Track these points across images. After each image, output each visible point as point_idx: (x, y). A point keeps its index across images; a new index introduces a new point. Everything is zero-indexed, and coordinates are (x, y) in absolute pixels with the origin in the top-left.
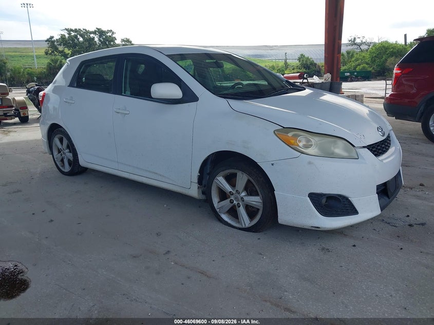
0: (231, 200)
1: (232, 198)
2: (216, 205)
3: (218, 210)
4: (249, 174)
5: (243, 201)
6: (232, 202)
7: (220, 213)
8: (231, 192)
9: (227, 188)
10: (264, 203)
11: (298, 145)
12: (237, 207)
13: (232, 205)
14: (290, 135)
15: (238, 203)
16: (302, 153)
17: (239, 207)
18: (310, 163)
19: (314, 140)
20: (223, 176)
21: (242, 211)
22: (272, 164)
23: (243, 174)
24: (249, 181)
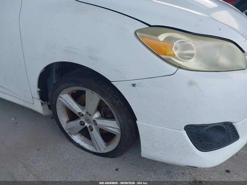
0: (81, 121)
1: (82, 119)
2: (64, 126)
3: (67, 131)
4: (102, 94)
5: (96, 124)
6: (82, 124)
7: (70, 134)
8: (80, 113)
9: (76, 108)
10: (122, 129)
11: (174, 56)
12: (89, 130)
13: (83, 127)
14: (162, 37)
15: (90, 126)
16: (179, 67)
17: (92, 130)
18: (191, 83)
19: (196, 45)
20: (68, 94)
21: (95, 134)
22: (134, 85)
23: (93, 93)
24: (101, 102)
